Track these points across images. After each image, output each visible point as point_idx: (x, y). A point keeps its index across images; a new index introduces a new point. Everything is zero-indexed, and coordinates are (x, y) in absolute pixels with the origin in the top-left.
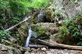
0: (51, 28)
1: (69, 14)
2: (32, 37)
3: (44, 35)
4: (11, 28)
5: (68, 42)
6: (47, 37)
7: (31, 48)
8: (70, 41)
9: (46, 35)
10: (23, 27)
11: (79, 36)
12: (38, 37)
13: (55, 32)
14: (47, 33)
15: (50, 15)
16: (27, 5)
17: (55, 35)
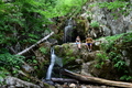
1: (113, 27)
3: (74, 62)
8: (111, 73)
9: (76, 63)
12: (65, 66)
13: (89, 59)
15: (84, 27)
17: (88, 63)
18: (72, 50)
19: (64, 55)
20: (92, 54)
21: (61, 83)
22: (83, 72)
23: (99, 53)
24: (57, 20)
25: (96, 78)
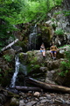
3: (38, 70)
7: (19, 90)
9: (40, 71)
12: (30, 74)
15: (49, 35)
18: (37, 58)
19: (28, 63)
20: (56, 62)
21: (26, 91)
22: (47, 80)
23: (63, 61)
24: (21, 26)
25: (60, 87)
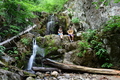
0: (66, 43)
1: (92, 23)
2: (37, 56)
3: (56, 52)
4: (5, 42)
5: (90, 63)
6: (60, 56)
7: (36, 71)
8: (93, 61)
9: (58, 53)
10: (24, 40)
11: (105, 54)
12: (47, 56)
13: (72, 48)
14: (60, 50)
15: (65, 23)
16: (32, 8)
17: (71, 52)
22: (65, 60)
25: (79, 67)
